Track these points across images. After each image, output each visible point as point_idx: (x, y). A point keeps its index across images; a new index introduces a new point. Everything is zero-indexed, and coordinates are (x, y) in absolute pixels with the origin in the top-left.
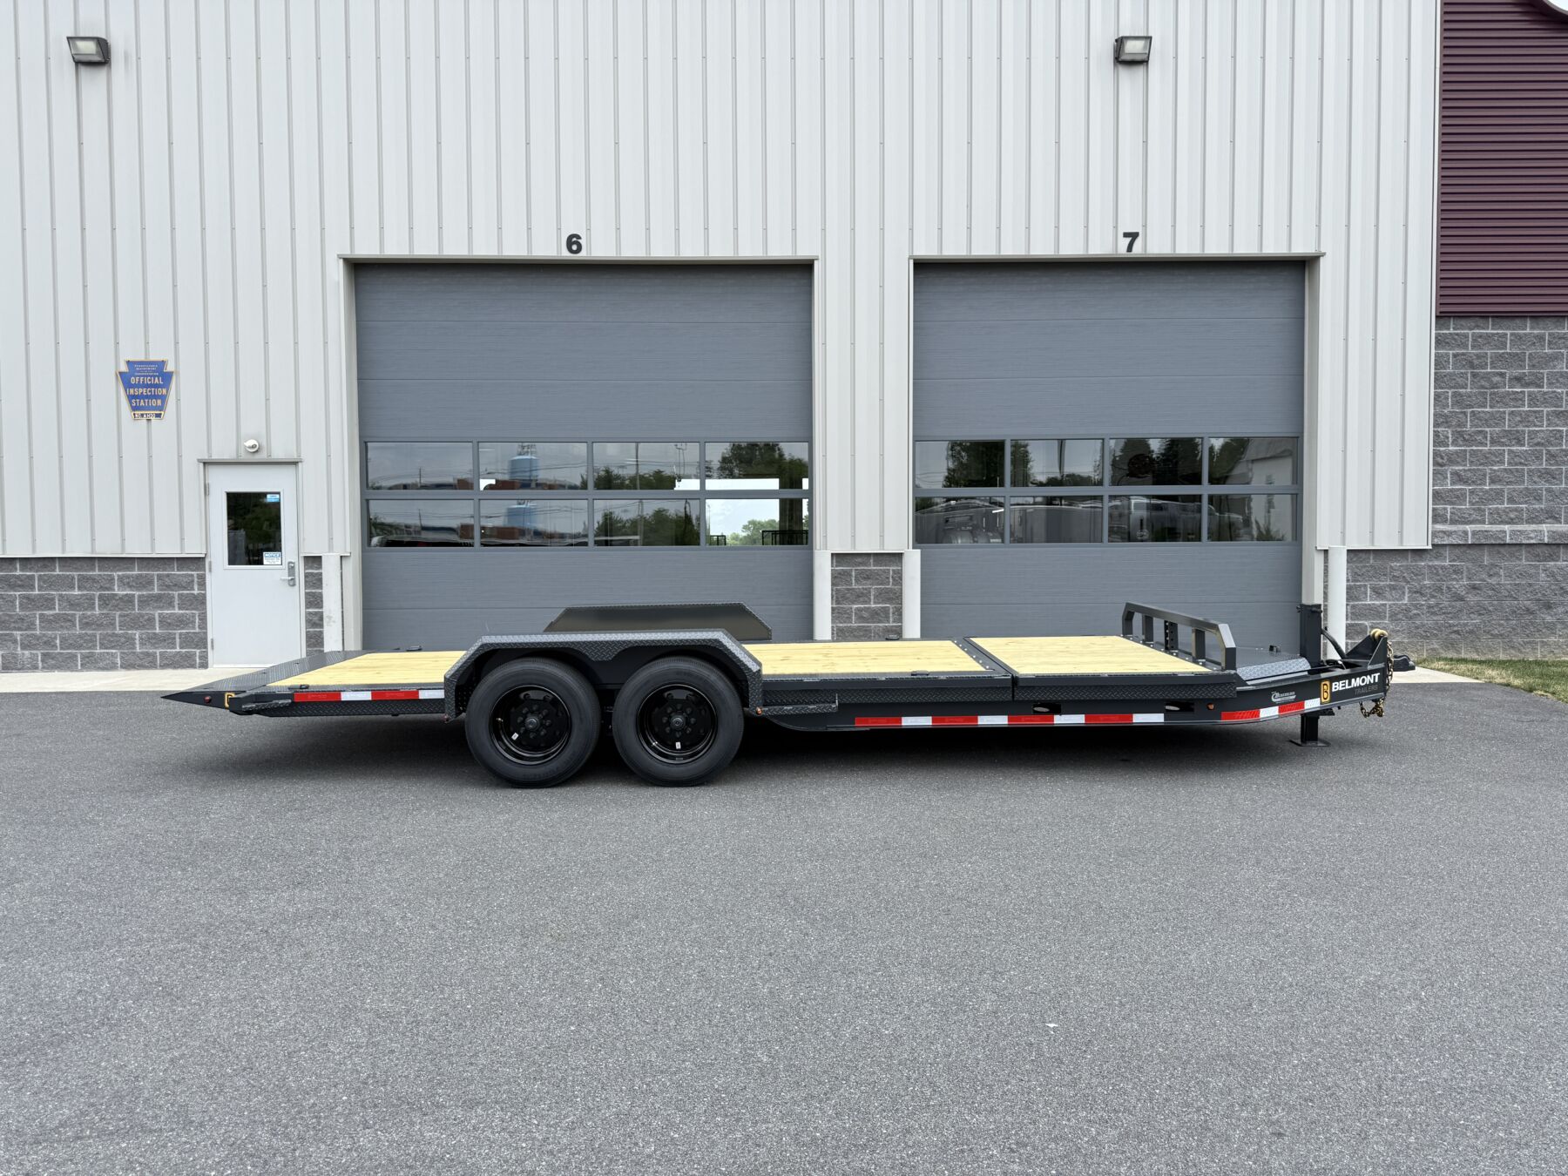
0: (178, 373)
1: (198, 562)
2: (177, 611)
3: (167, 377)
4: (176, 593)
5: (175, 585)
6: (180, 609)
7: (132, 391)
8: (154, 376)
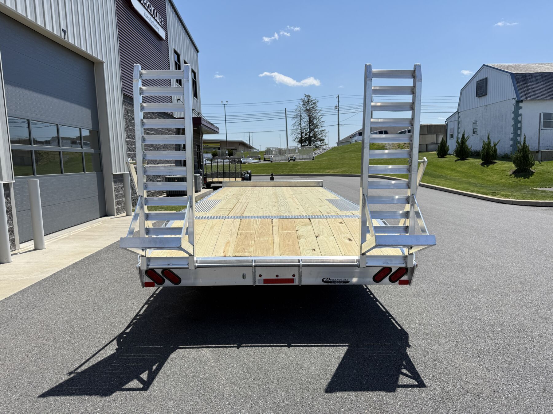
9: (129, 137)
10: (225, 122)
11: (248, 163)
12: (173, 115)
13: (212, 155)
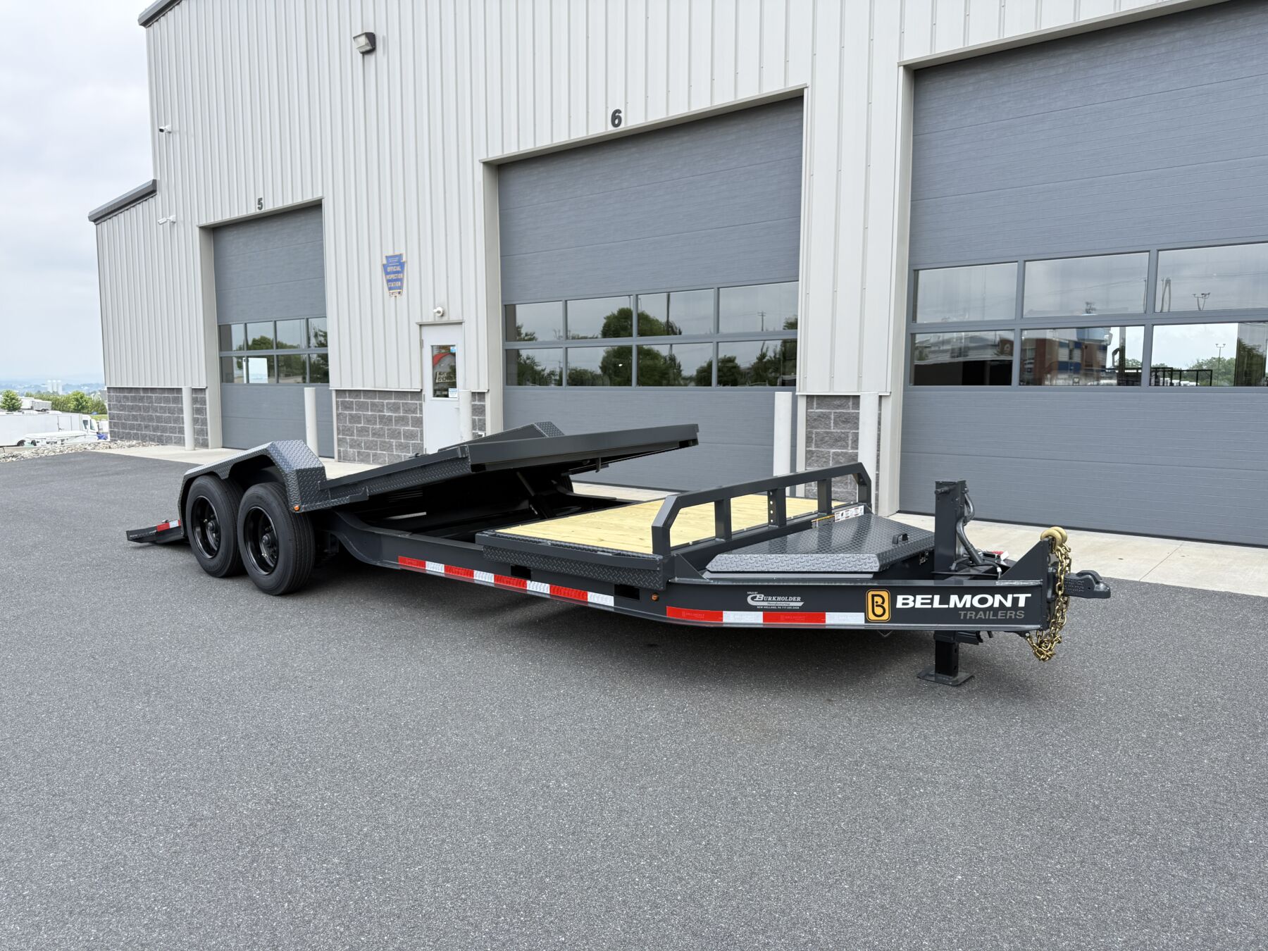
0: (407, 262)
1: (418, 395)
2: (410, 428)
3: (402, 265)
4: (410, 416)
5: (409, 410)
6: (412, 426)
7: (388, 276)
8: (397, 265)
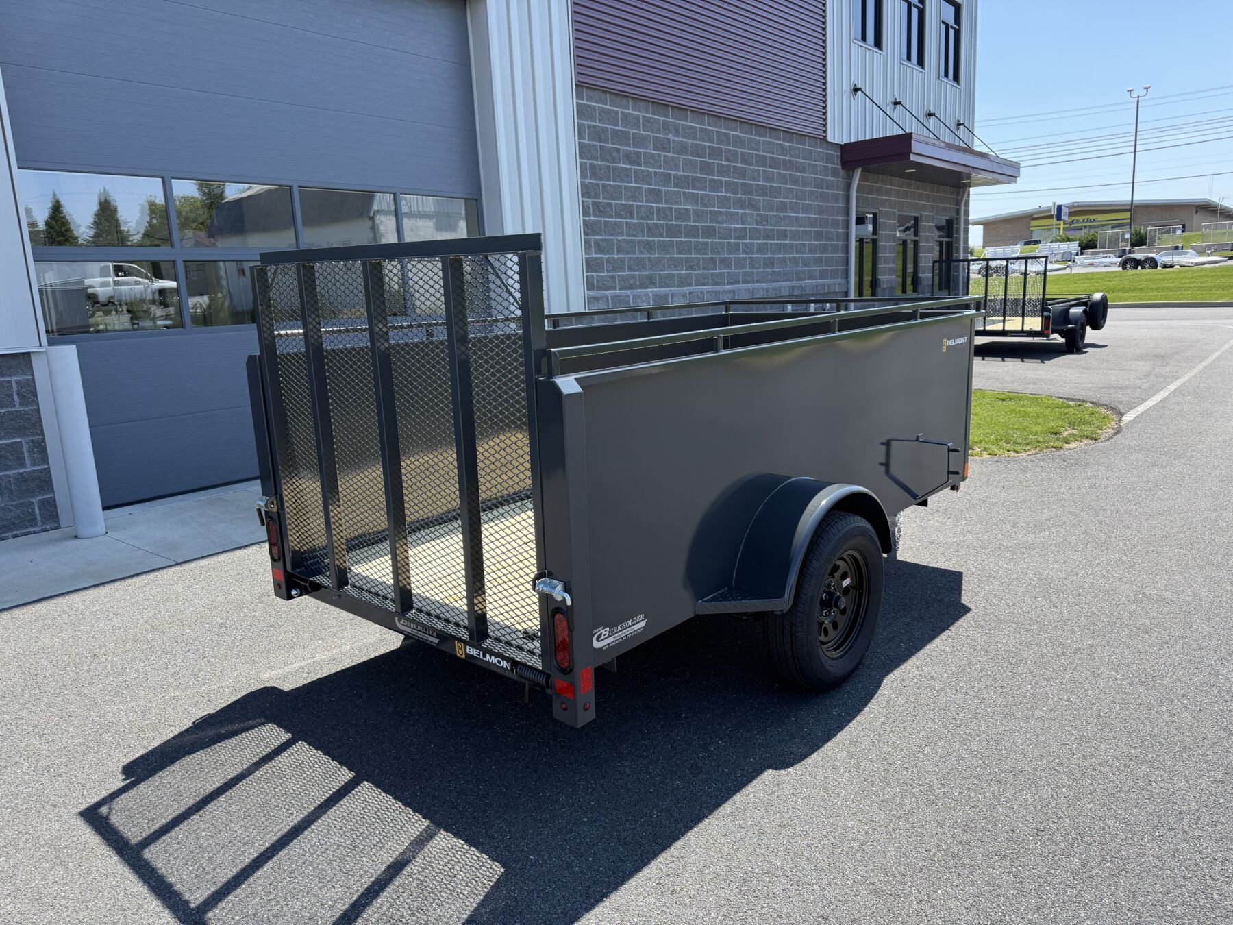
9: (600, 211)
10: (1132, 149)
11: (1181, 266)
12: (825, 137)
13: (1080, 245)
